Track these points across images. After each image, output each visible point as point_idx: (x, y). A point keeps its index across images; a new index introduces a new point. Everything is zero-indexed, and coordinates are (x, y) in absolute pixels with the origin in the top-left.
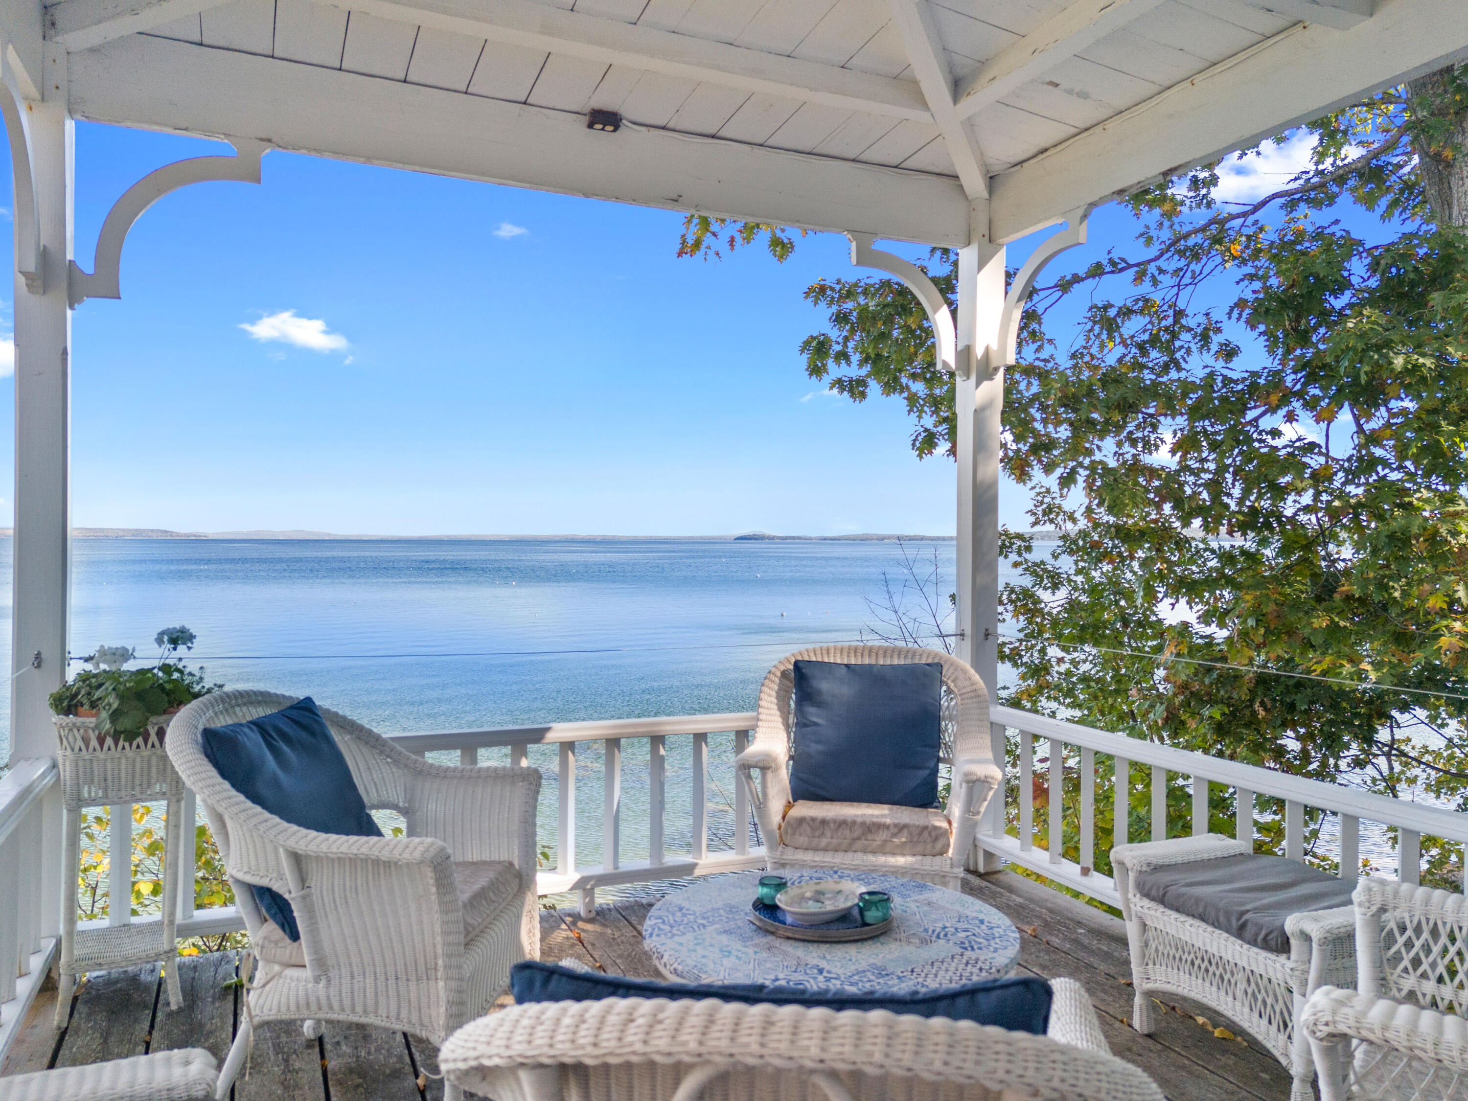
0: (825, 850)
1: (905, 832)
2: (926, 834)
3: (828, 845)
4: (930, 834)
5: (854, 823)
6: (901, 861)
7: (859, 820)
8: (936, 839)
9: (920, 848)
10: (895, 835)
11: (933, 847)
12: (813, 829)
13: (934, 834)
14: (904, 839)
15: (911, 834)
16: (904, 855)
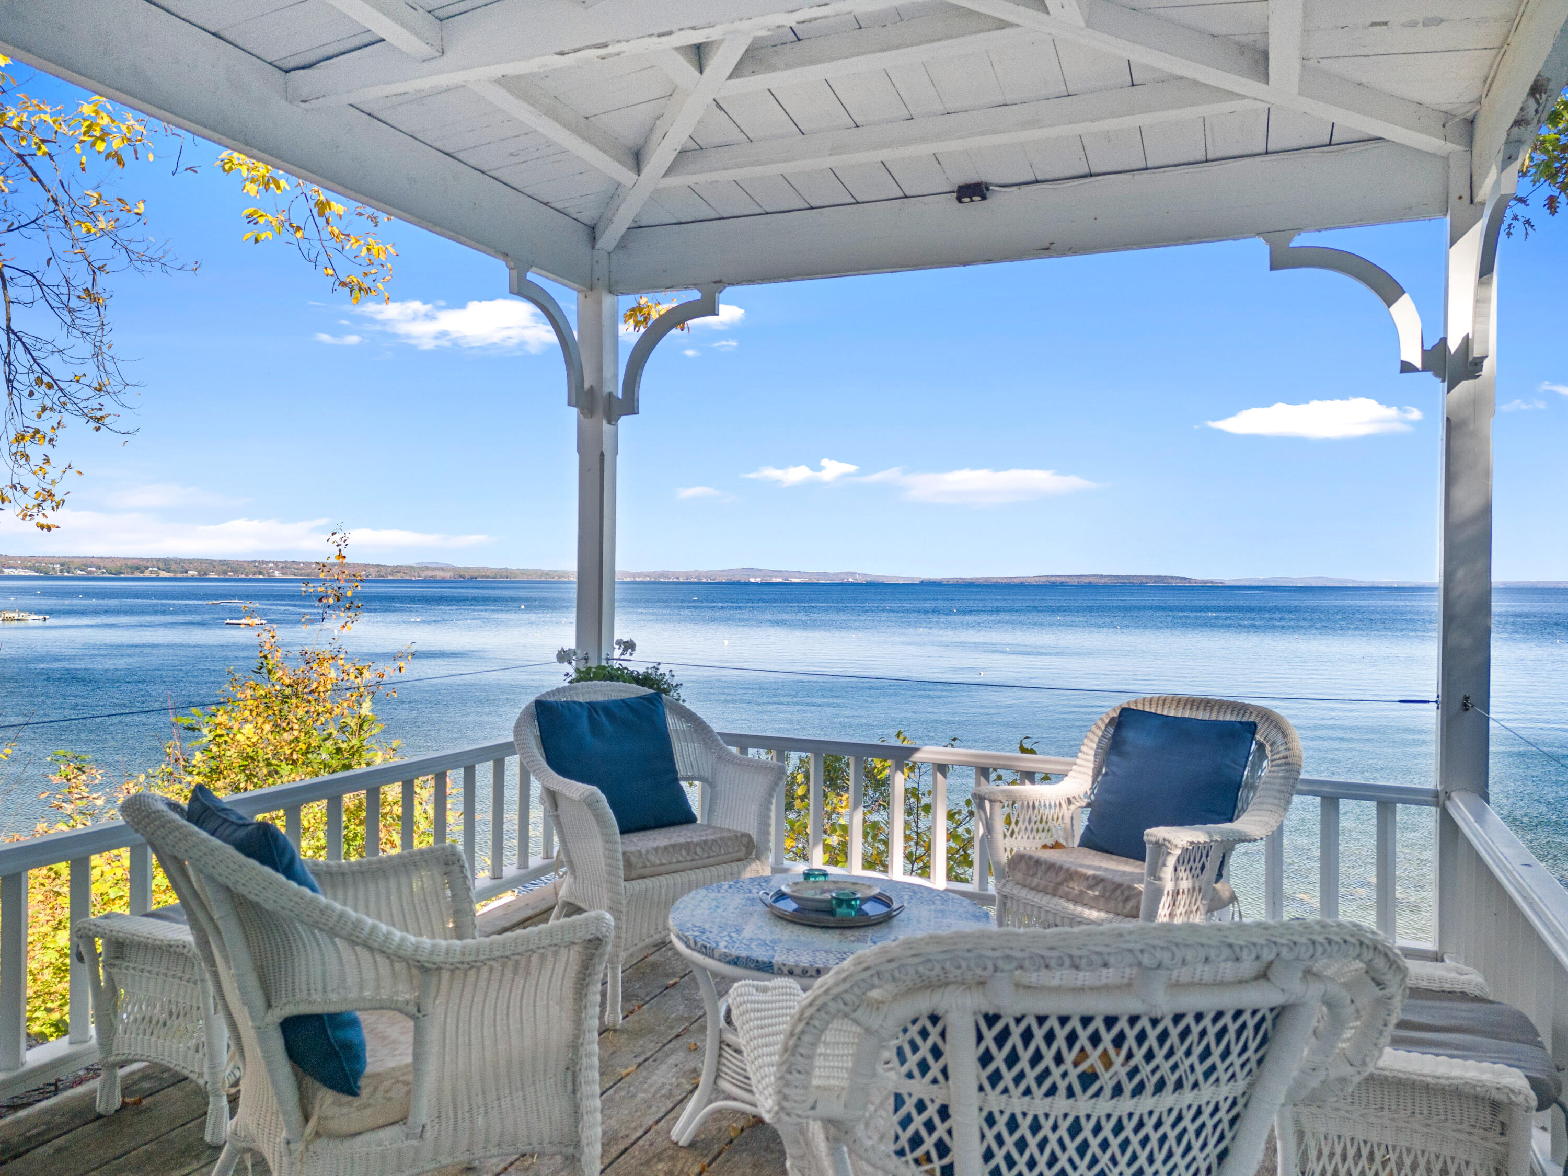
0: (1036, 889)
1: (1101, 886)
2: (1119, 892)
3: (1038, 885)
4: (1122, 893)
5: (1061, 868)
6: (1094, 914)
7: (1066, 866)
8: (1127, 899)
9: (1112, 905)
10: (1091, 887)
11: (1124, 908)
12: (1028, 867)
13: (1126, 894)
14: (1097, 893)
15: (1105, 888)
16: (1099, 910)
